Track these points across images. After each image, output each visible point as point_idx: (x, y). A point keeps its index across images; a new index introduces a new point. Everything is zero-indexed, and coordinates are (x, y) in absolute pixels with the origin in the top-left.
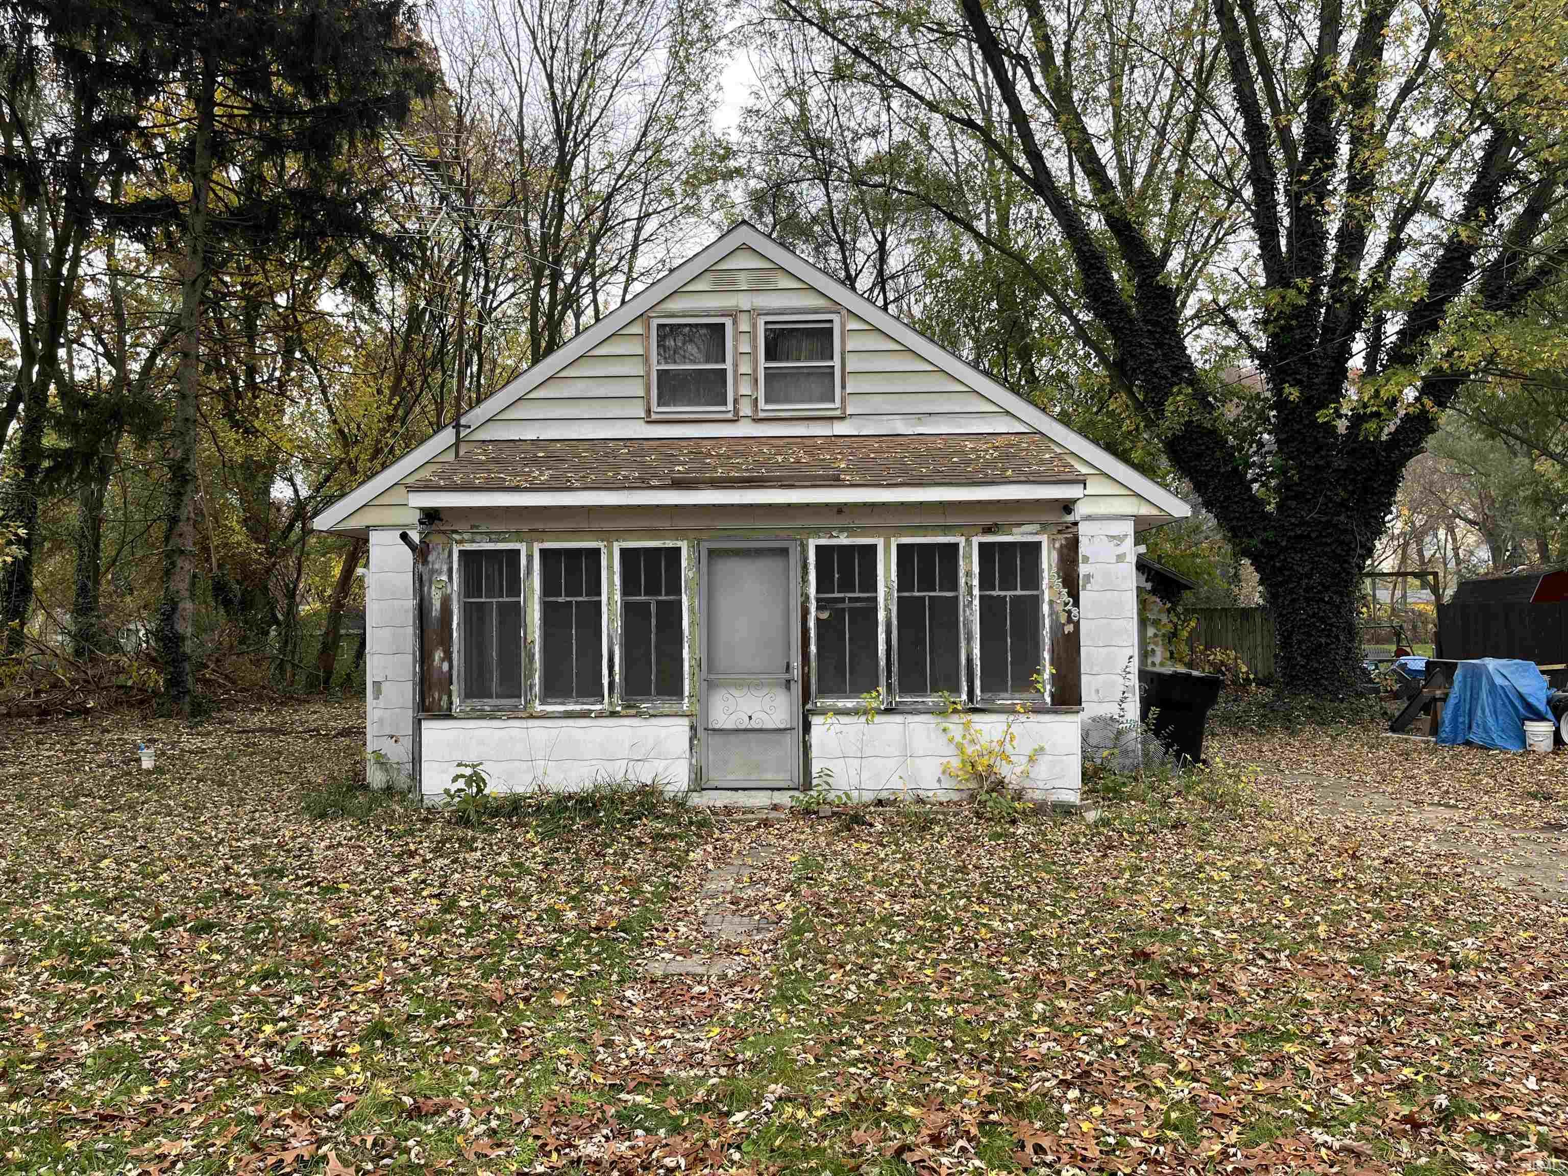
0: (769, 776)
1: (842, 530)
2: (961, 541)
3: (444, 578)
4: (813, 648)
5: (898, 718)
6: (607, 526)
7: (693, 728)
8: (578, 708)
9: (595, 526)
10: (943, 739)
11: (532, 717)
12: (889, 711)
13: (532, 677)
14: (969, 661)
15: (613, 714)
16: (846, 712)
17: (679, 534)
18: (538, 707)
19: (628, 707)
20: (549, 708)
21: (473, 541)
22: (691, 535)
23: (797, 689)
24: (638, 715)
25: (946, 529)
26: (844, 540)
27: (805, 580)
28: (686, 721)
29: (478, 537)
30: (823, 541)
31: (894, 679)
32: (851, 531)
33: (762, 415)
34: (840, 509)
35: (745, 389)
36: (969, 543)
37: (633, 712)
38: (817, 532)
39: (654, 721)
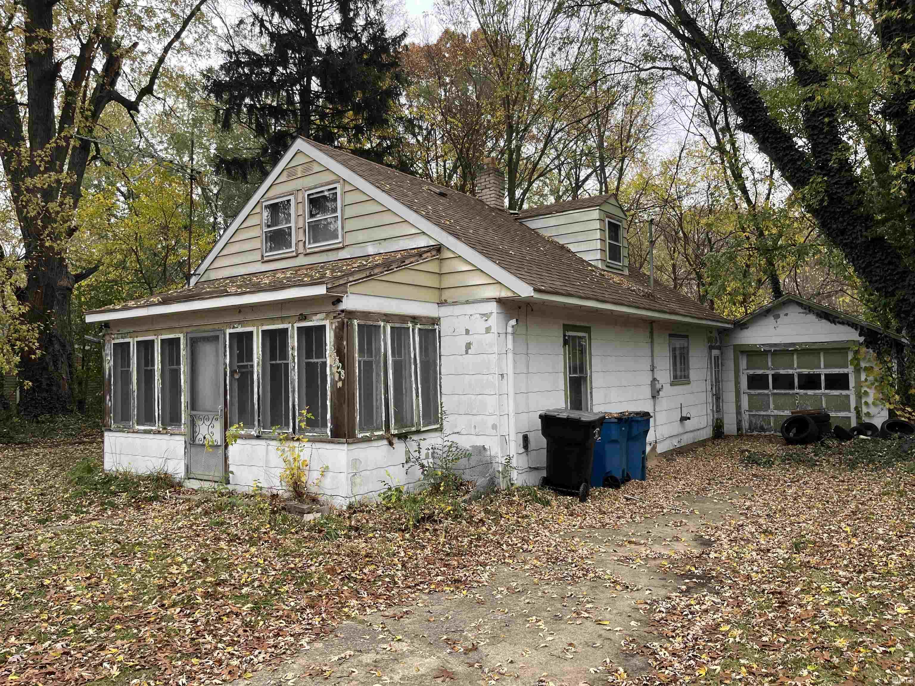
0: (212, 473)
1: (239, 323)
2: (289, 326)
3: (109, 358)
4: (229, 396)
5: (263, 442)
7: (186, 443)
8: (148, 428)
11: (134, 432)
12: (258, 437)
13: (134, 411)
14: (294, 406)
15: (159, 432)
16: (242, 437)
17: (180, 329)
19: (164, 428)
20: (139, 427)
21: (117, 338)
22: (185, 330)
23: (221, 422)
24: (167, 433)
25: (282, 319)
26: (241, 329)
27: (225, 356)
28: (182, 438)
29: (119, 336)
30: (232, 331)
31: (261, 418)
32: (244, 323)
33: (308, 251)
34: (240, 309)
35: (300, 237)
36: (293, 326)
37: (165, 431)
38: (229, 325)
39: (173, 437)
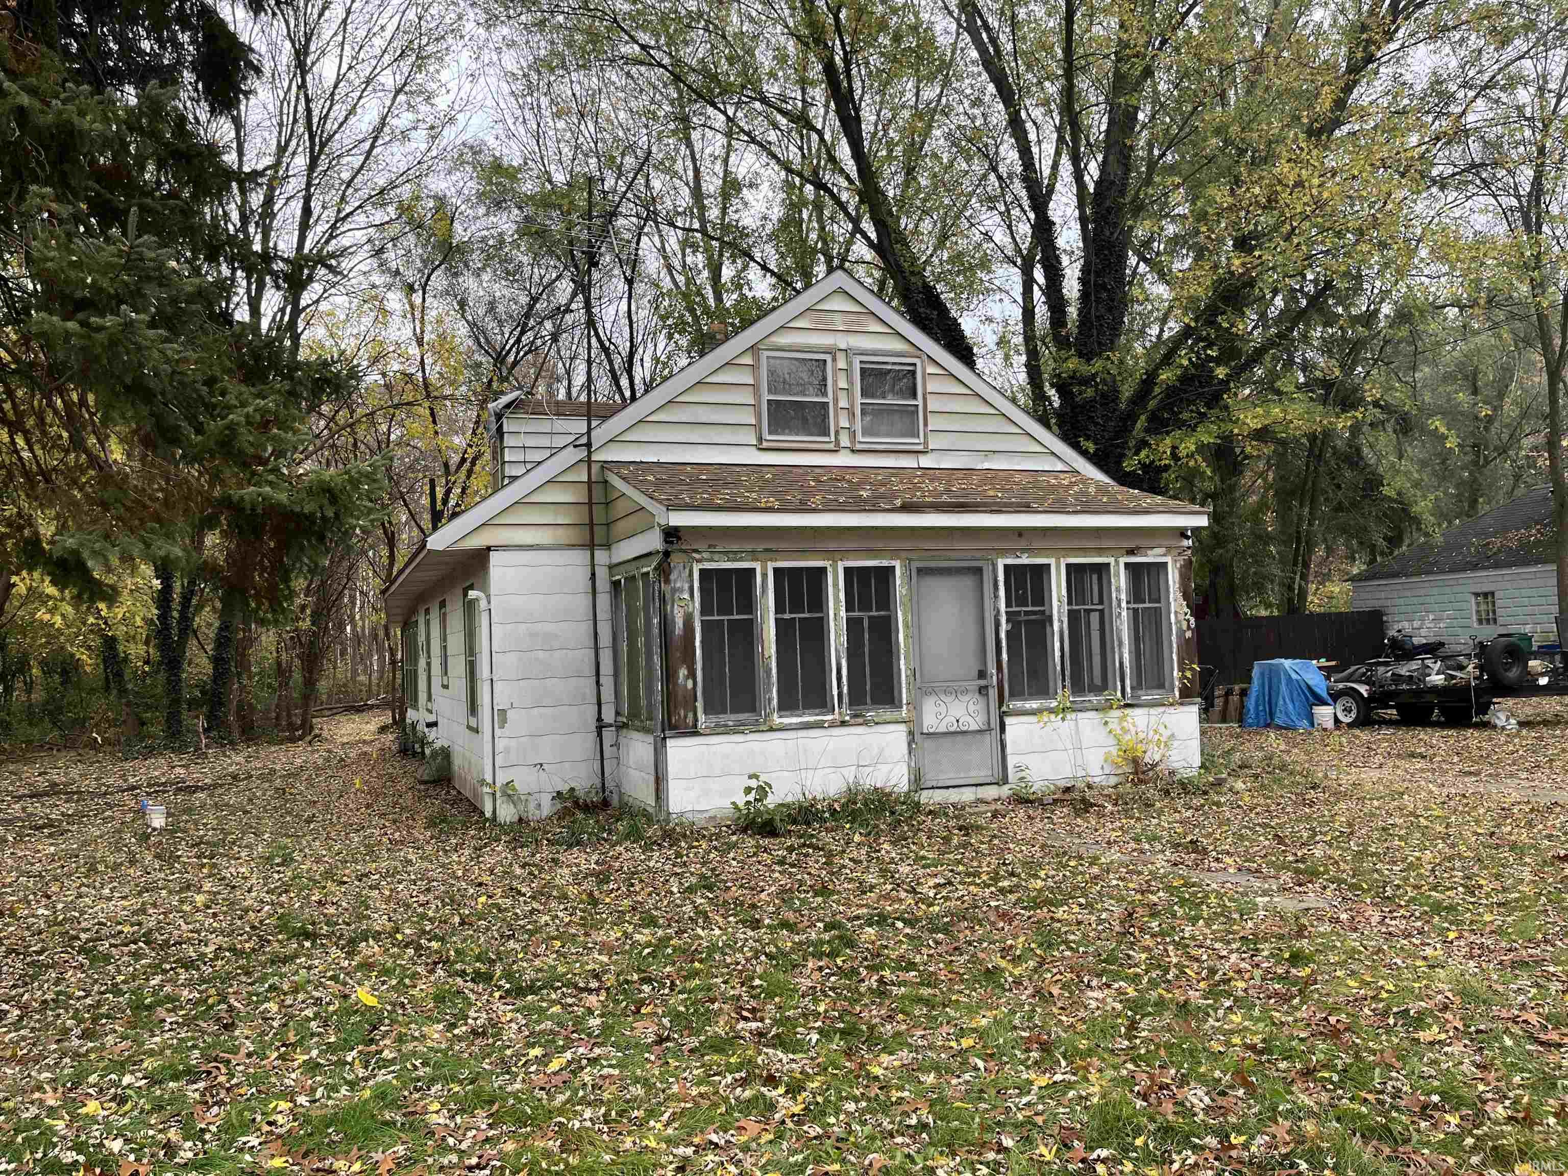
0: (973, 773)
1: (1023, 551)
2: (1112, 560)
3: (686, 596)
4: (1005, 656)
6: (832, 546)
7: (911, 733)
8: (812, 719)
9: (820, 546)
10: (1104, 731)
11: (771, 730)
13: (771, 691)
14: (1121, 664)
15: (843, 723)
16: (1033, 713)
17: (895, 553)
18: (777, 720)
19: (856, 716)
20: (786, 721)
21: (712, 560)
22: (904, 555)
23: (993, 693)
24: (866, 723)
25: (1100, 551)
26: (1025, 560)
27: (996, 597)
28: (903, 728)
29: (716, 557)
30: (1010, 561)
31: (1068, 682)
32: (1030, 551)
33: (859, 447)
34: (1020, 532)
35: (844, 423)
36: (1117, 562)
37: (860, 720)
38: (1004, 552)
39: (880, 728)
